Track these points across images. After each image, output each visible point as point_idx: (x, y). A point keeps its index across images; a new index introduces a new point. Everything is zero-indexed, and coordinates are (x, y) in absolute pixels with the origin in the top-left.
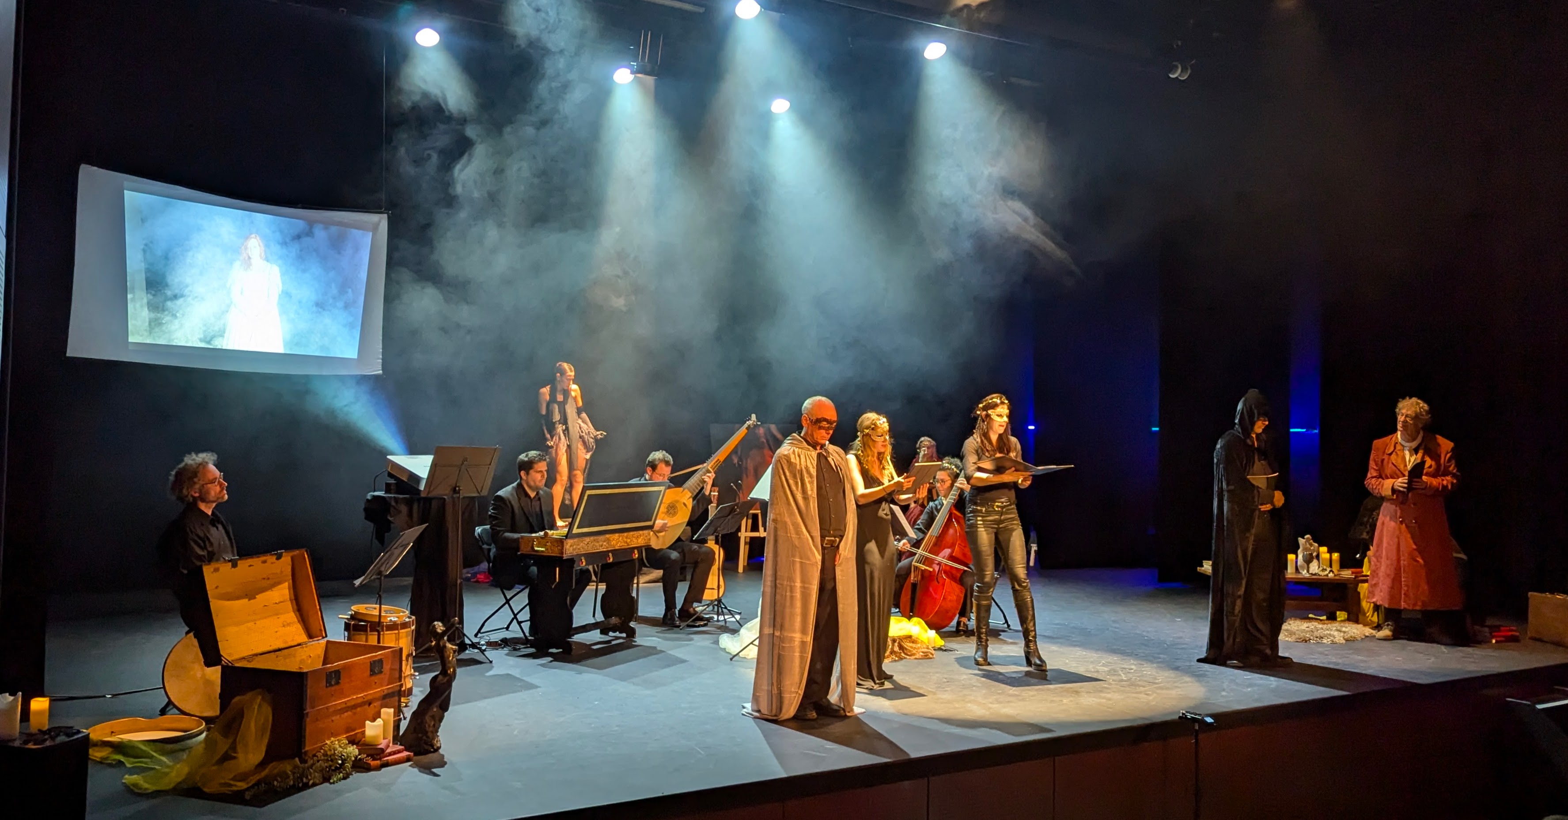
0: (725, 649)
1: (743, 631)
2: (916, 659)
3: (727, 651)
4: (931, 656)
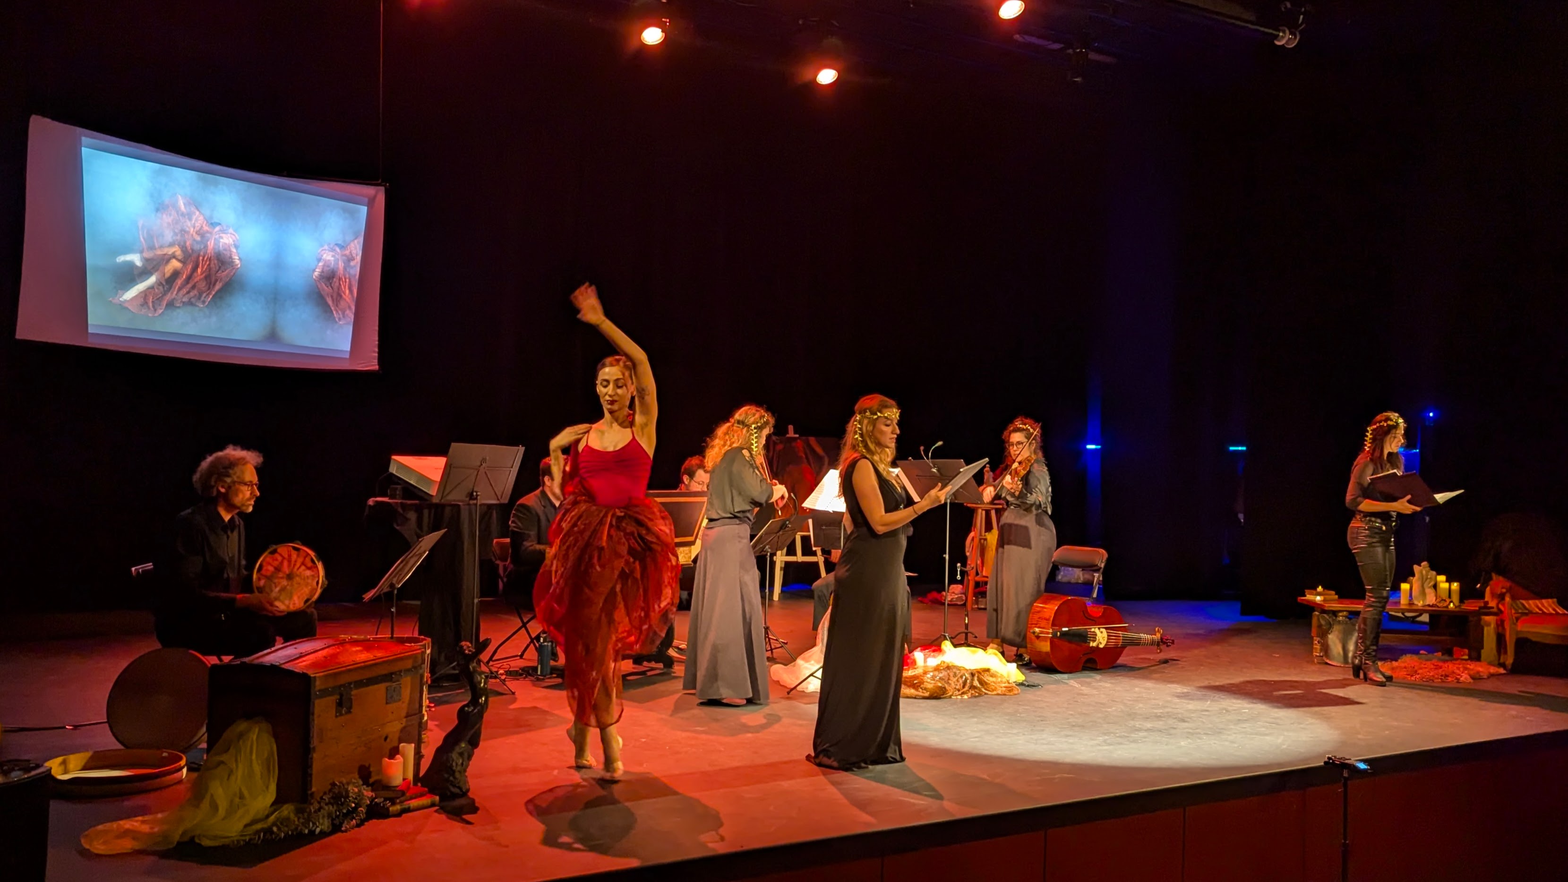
0: (778, 681)
1: (801, 661)
2: (998, 694)
3: (782, 684)
4: (1014, 692)
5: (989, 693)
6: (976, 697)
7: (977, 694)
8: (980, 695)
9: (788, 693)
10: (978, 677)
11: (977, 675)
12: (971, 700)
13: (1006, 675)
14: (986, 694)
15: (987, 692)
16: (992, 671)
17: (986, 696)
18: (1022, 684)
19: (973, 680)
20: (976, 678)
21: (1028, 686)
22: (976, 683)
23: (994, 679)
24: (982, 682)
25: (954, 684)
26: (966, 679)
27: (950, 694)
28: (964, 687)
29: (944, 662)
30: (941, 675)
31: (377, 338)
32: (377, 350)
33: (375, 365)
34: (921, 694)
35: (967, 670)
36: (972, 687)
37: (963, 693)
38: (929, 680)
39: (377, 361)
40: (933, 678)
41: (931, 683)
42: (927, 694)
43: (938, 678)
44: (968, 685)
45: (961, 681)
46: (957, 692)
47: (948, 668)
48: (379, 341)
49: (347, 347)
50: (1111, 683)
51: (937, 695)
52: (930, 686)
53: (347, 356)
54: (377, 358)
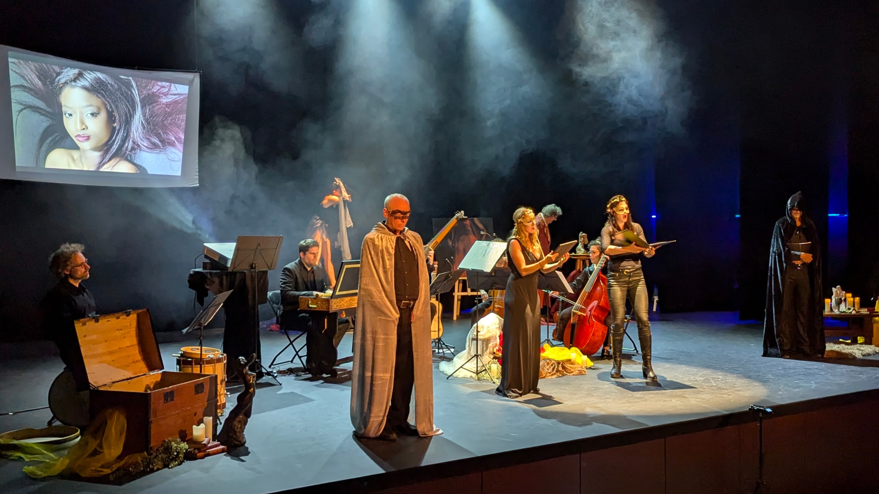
0: (443, 372)
1: (455, 359)
2: (574, 375)
3: (445, 373)
4: (584, 373)
7: (561, 375)
8: (564, 375)
9: (447, 378)
11: (561, 364)
12: (558, 379)
13: (580, 362)
15: (567, 373)
16: (572, 361)
17: (567, 376)
18: (590, 368)
19: (558, 366)
21: (594, 369)
22: (560, 369)
23: (572, 366)
24: (563, 367)
25: (547, 369)
26: (555, 366)
32: (198, 174)
33: (197, 184)
35: (555, 360)
37: (552, 375)
44: (555, 370)
45: (552, 368)
46: (549, 374)
49: (179, 173)
53: (179, 179)
54: (198, 179)
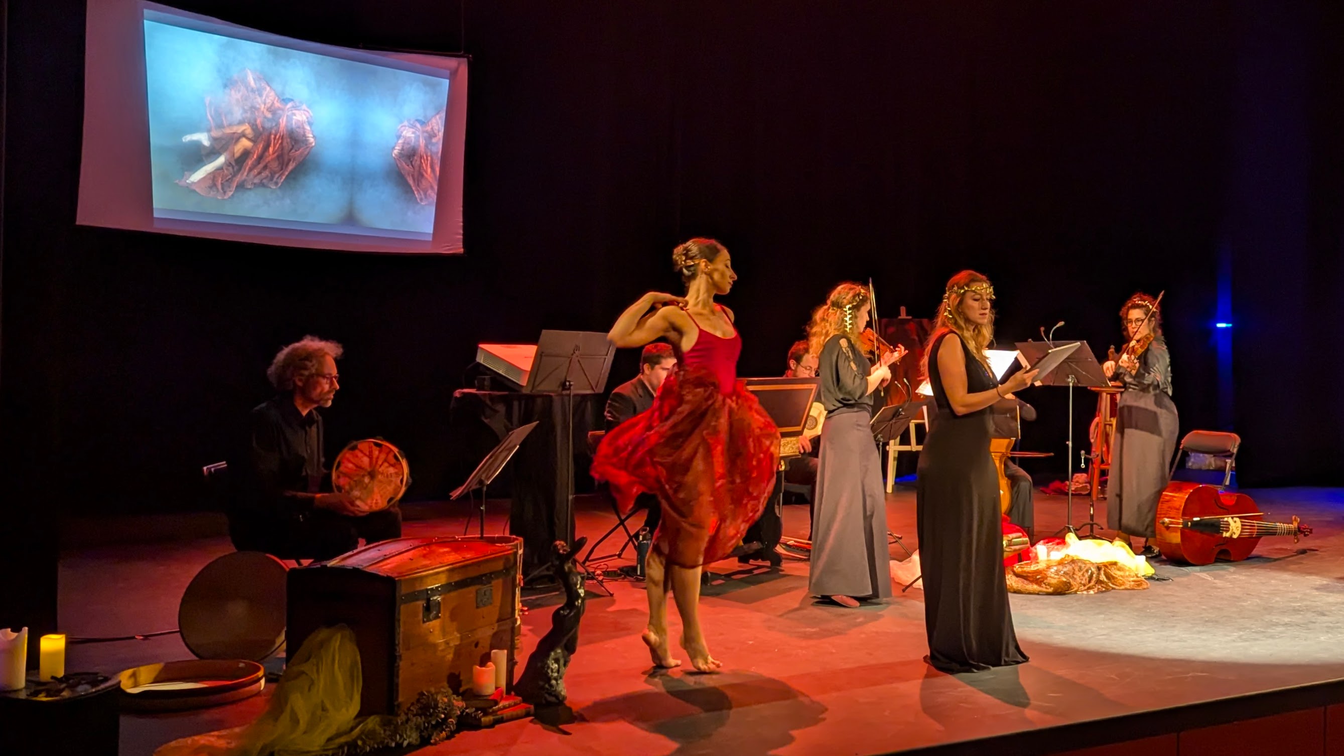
2: (1125, 588)
4: (1143, 586)
5: (1117, 587)
6: (1102, 592)
7: (1104, 589)
8: (1107, 590)
9: (904, 591)
10: (1105, 571)
11: (1103, 569)
12: (1097, 595)
13: (1134, 568)
14: (1113, 589)
15: (1114, 586)
16: (1119, 564)
17: (1113, 591)
18: (1151, 578)
19: (1099, 574)
20: (1102, 572)
21: (1158, 580)
22: (1103, 577)
23: (1121, 573)
24: (1109, 577)
25: (1079, 578)
26: (1092, 574)
27: (1075, 589)
28: (1090, 582)
29: (1069, 556)
30: (1065, 570)
31: (461, 219)
32: (461, 232)
33: (459, 248)
34: (1044, 590)
35: (1093, 564)
36: (1099, 582)
37: (1089, 588)
38: (1053, 575)
39: (461, 244)
40: (1057, 572)
41: (1055, 578)
42: (1051, 590)
43: (1062, 572)
44: (1094, 579)
45: (1087, 576)
46: (1083, 587)
47: (1073, 561)
48: (464, 222)
49: (430, 229)
50: (1245, 575)
51: (1062, 590)
52: (1053, 581)
53: (430, 239)
54: (462, 240)
